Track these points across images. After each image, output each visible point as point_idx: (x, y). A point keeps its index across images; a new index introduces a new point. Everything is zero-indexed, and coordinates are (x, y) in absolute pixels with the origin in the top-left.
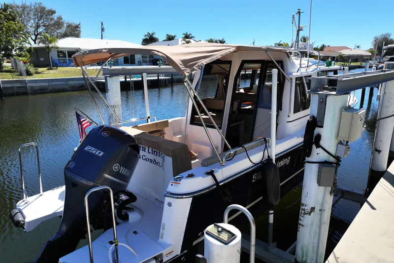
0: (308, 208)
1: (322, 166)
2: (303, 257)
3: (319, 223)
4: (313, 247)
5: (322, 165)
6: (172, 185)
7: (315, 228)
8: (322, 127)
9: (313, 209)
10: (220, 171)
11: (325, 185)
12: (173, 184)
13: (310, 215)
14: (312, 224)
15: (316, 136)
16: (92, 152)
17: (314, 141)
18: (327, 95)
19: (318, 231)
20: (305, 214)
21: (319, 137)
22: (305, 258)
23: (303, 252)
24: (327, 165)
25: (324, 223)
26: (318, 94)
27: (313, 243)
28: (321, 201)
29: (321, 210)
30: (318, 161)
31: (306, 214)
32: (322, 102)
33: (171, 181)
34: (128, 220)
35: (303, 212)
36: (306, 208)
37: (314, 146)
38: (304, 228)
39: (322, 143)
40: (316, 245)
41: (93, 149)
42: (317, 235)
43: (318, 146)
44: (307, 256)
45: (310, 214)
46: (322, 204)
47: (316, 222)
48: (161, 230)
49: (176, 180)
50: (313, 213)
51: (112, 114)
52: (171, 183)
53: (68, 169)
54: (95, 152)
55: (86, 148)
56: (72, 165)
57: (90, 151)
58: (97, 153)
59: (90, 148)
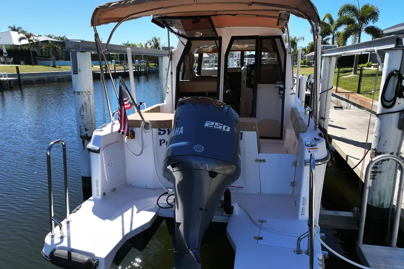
2: (380, 200)
3: (395, 166)
4: (390, 188)
6: (309, 152)
7: (392, 171)
12: (310, 150)
15: (400, 88)
16: (218, 127)
19: (394, 173)
21: (402, 89)
22: (382, 201)
23: (380, 196)
26: (402, 49)
27: (390, 185)
29: (397, 154)
30: (399, 110)
38: (382, 174)
40: (392, 186)
41: (217, 124)
42: (393, 176)
44: (384, 198)
45: (388, 160)
46: (399, 148)
51: (85, 104)
52: (308, 150)
53: (196, 155)
54: (220, 127)
55: (207, 125)
56: (200, 148)
57: (215, 127)
58: (224, 129)
59: (212, 123)
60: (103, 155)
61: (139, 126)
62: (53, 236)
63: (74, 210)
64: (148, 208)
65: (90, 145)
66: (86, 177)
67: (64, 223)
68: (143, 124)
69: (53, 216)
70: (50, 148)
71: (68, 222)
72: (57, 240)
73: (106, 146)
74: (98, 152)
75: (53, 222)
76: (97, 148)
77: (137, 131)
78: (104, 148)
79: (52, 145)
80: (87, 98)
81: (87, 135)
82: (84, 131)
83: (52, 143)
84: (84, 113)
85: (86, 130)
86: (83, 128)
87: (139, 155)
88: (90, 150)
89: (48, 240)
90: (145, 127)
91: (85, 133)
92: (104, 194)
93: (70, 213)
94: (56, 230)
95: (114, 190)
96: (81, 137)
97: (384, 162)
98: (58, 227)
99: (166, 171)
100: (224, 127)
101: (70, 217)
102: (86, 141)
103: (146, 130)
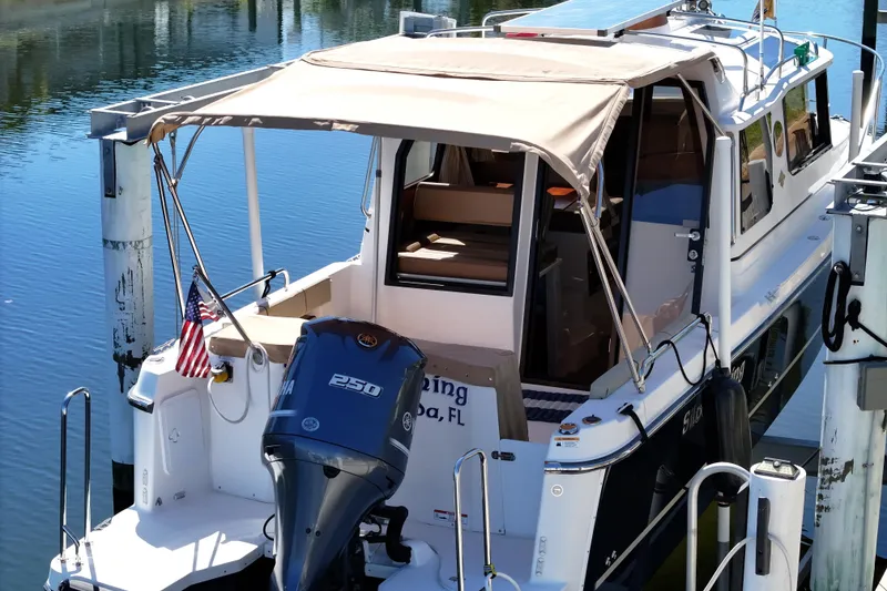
0: (838, 466)
1: (868, 367)
2: (830, 582)
3: (862, 495)
4: (853, 554)
5: (866, 364)
6: (559, 445)
7: (855, 508)
8: (862, 284)
9: (849, 465)
10: (641, 404)
11: (874, 408)
12: (561, 442)
13: (843, 481)
14: (849, 499)
15: (852, 304)
16: (354, 387)
17: (847, 314)
18: (869, 218)
19: (861, 514)
20: (831, 480)
21: (856, 306)
22: (836, 582)
23: (830, 572)
24: (877, 363)
25: (872, 495)
26: (851, 215)
27: (852, 545)
28: (864, 443)
29: (865, 466)
30: (856, 357)
31: (835, 480)
32: (861, 232)
33: (554, 437)
34: (408, 562)
35: (828, 476)
36: (834, 466)
37: (847, 327)
38: (831, 513)
39: (863, 318)
40: (858, 547)
41: (353, 380)
42: (860, 522)
43: (856, 325)
44: (839, 577)
45: (842, 477)
46: (868, 451)
47: (858, 493)
48: (537, 555)
49: (567, 433)
50: (849, 475)
51: (130, 272)
52: (556, 442)
53: (306, 436)
54: (359, 387)
55: (334, 381)
56: (312, 425)
57: (348, 385)
58: (367, 390)
59: (345, 379)
60: (160, 420)
61: (242, 355)
62: (63, 562)
63: (98, 527)
64: (245, 537)
65: (135, 393)
66: (123, 465)
67: (82, 541)
68: (249, 352)
69: (65, 523)
70: (67, 403)
71: (88, 544)
72: (71, 567)
73: (165, 398)
74: (149, 409)
75: (65, 534)
76: (148, 401)
77: (239, 364)
78: (162, 402)
79: (70, 398)
80: (134, 259)
81: (130, 352)
82: (122, 341)
83: (70, 394)
84: (126, 298)
85: (129, 341)
86: (121, 334)
87: (238, 422)
88: (133, 403)
89: (55, 565)
90: (254, 357)
91: (125, 348)
92: (159, 502)
93: (92, 530)
94: (69, 552)
95: (181, 496)
96: (116, 357)
97: (833, 483)
98: (73, 547)
99: (264, 460)
100: (369, 386)
101: (91, 536)
102: (128, 371)
103: (255, 365)
